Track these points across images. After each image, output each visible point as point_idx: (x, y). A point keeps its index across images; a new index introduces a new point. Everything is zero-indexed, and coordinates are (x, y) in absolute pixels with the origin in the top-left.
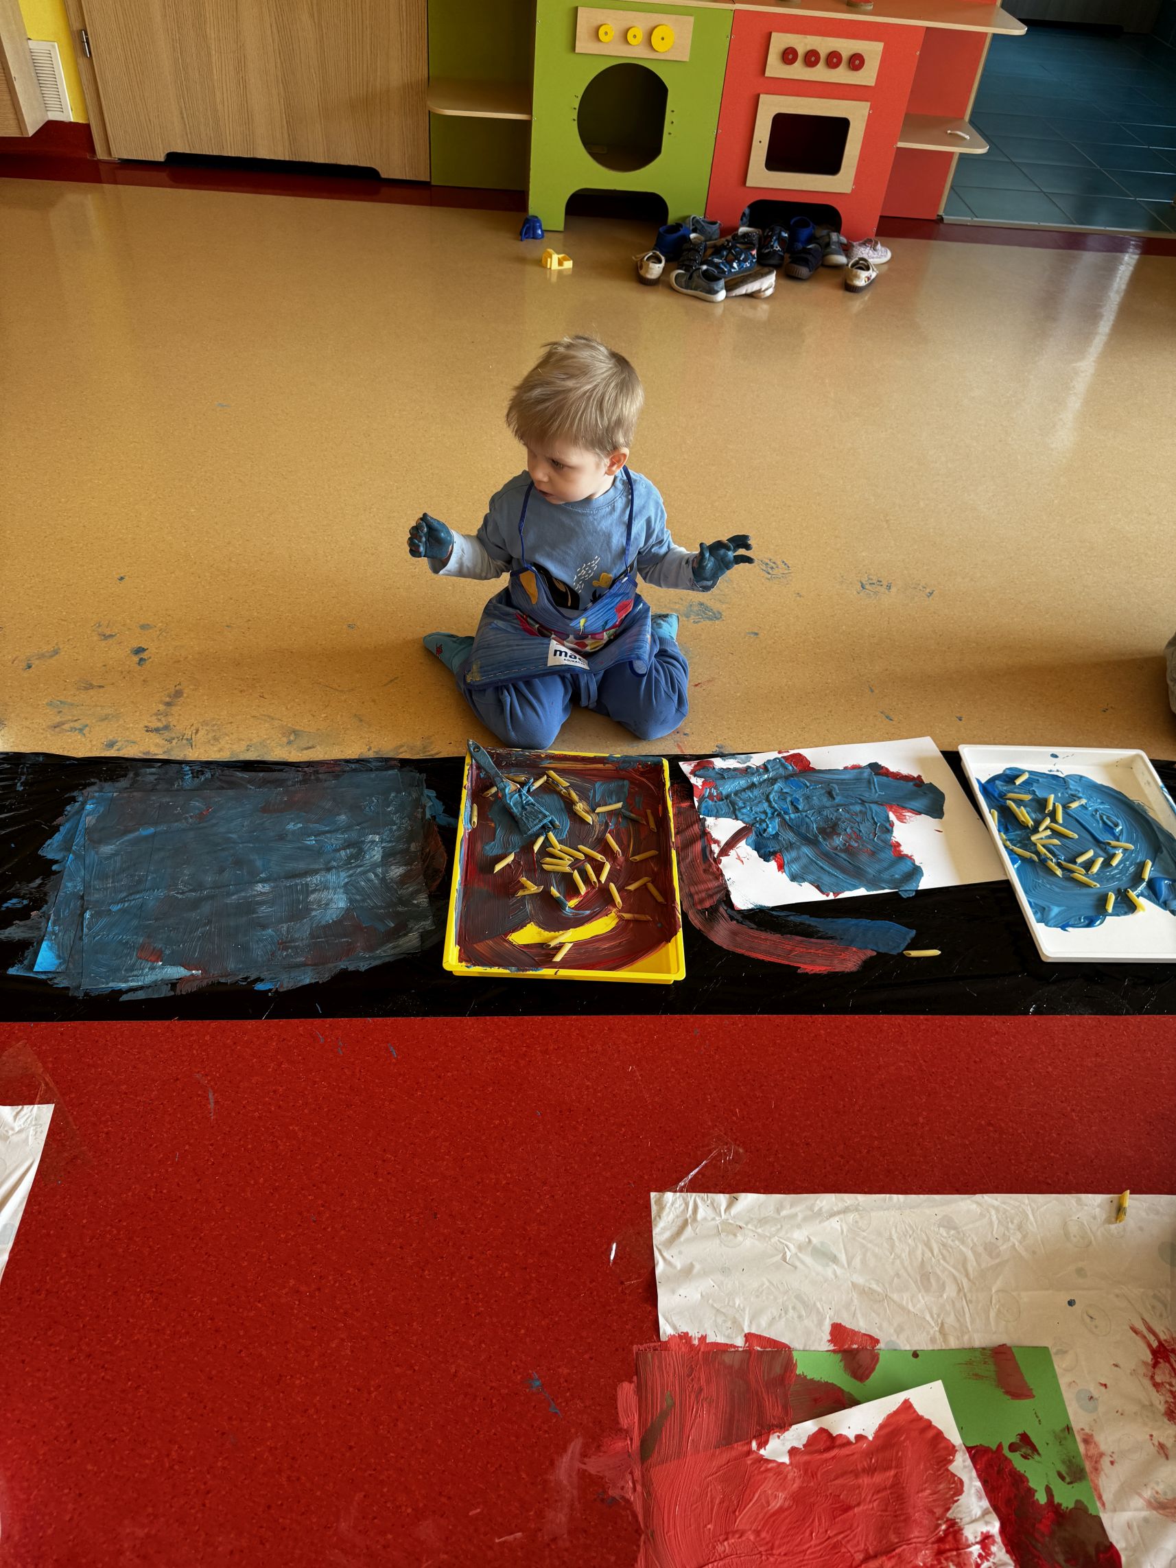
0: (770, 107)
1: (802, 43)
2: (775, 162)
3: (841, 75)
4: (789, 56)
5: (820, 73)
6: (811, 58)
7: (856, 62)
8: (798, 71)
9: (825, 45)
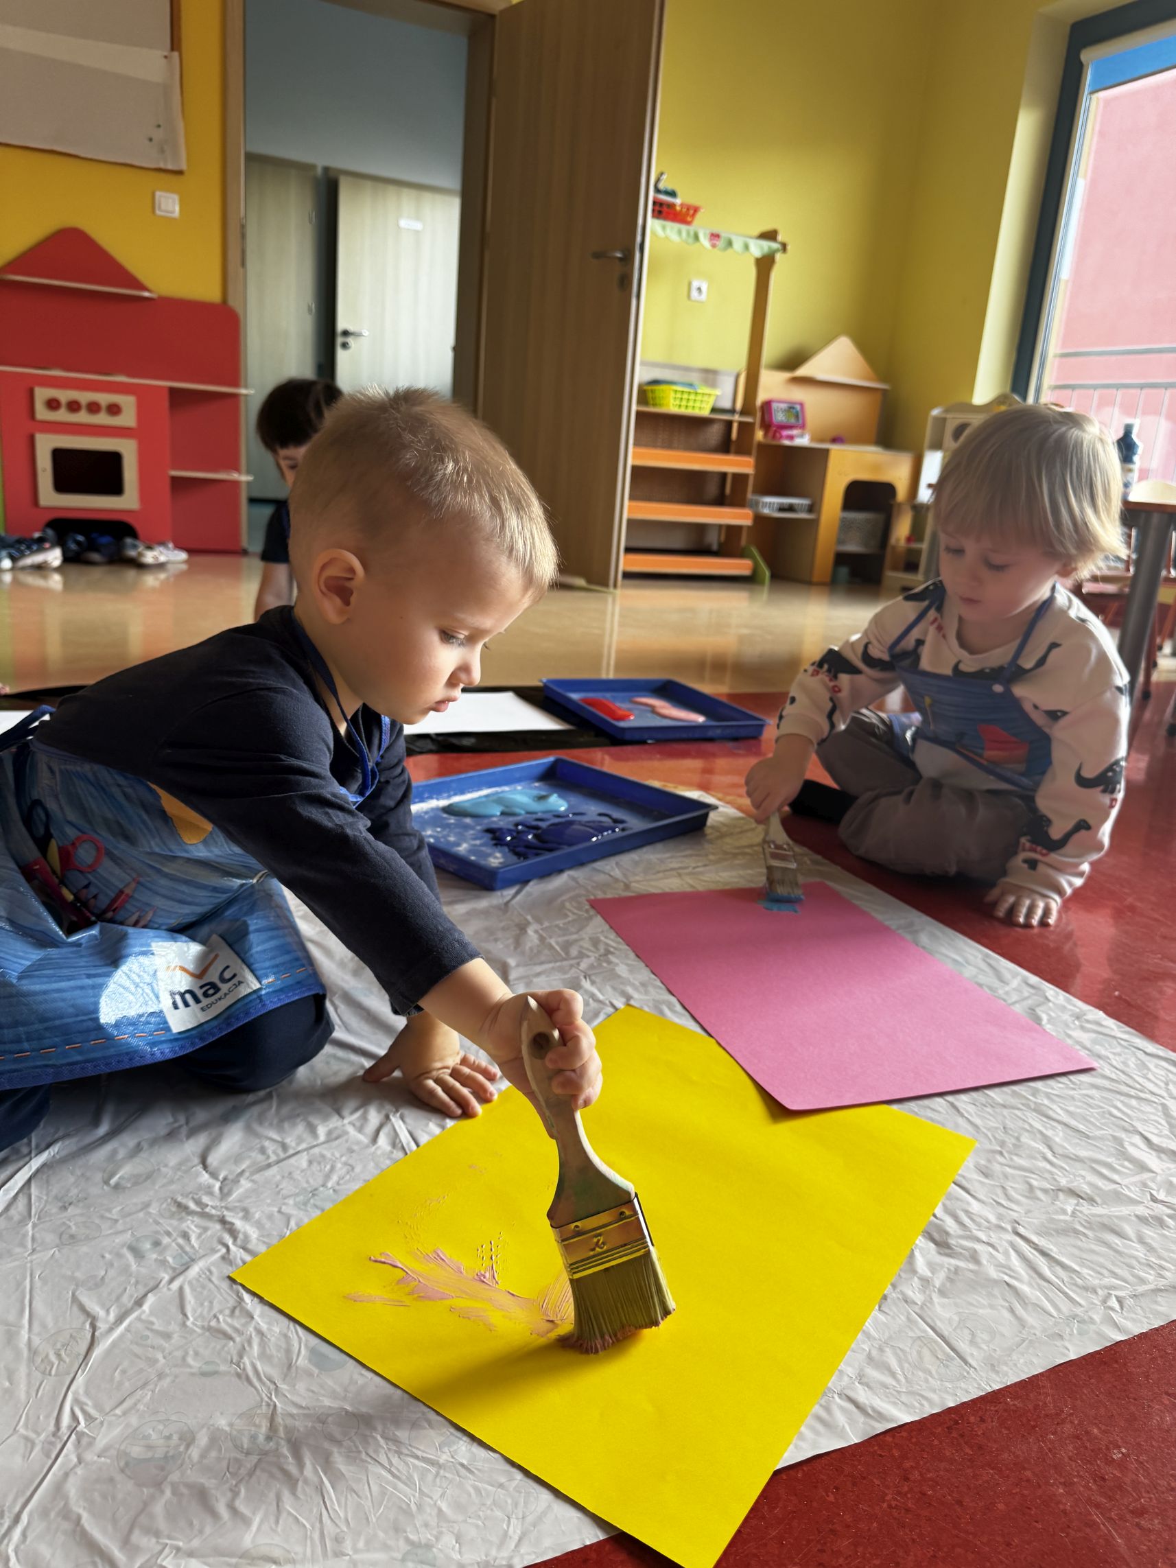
0: (45, 445)
1: (64, 396)
2: (61, 485)
3: (102, 419)
4: (53, 404)
5: (83, 417)
6: (74, 406)
7: (114, 409)
8: (62, 415)
9: (84, 397)
